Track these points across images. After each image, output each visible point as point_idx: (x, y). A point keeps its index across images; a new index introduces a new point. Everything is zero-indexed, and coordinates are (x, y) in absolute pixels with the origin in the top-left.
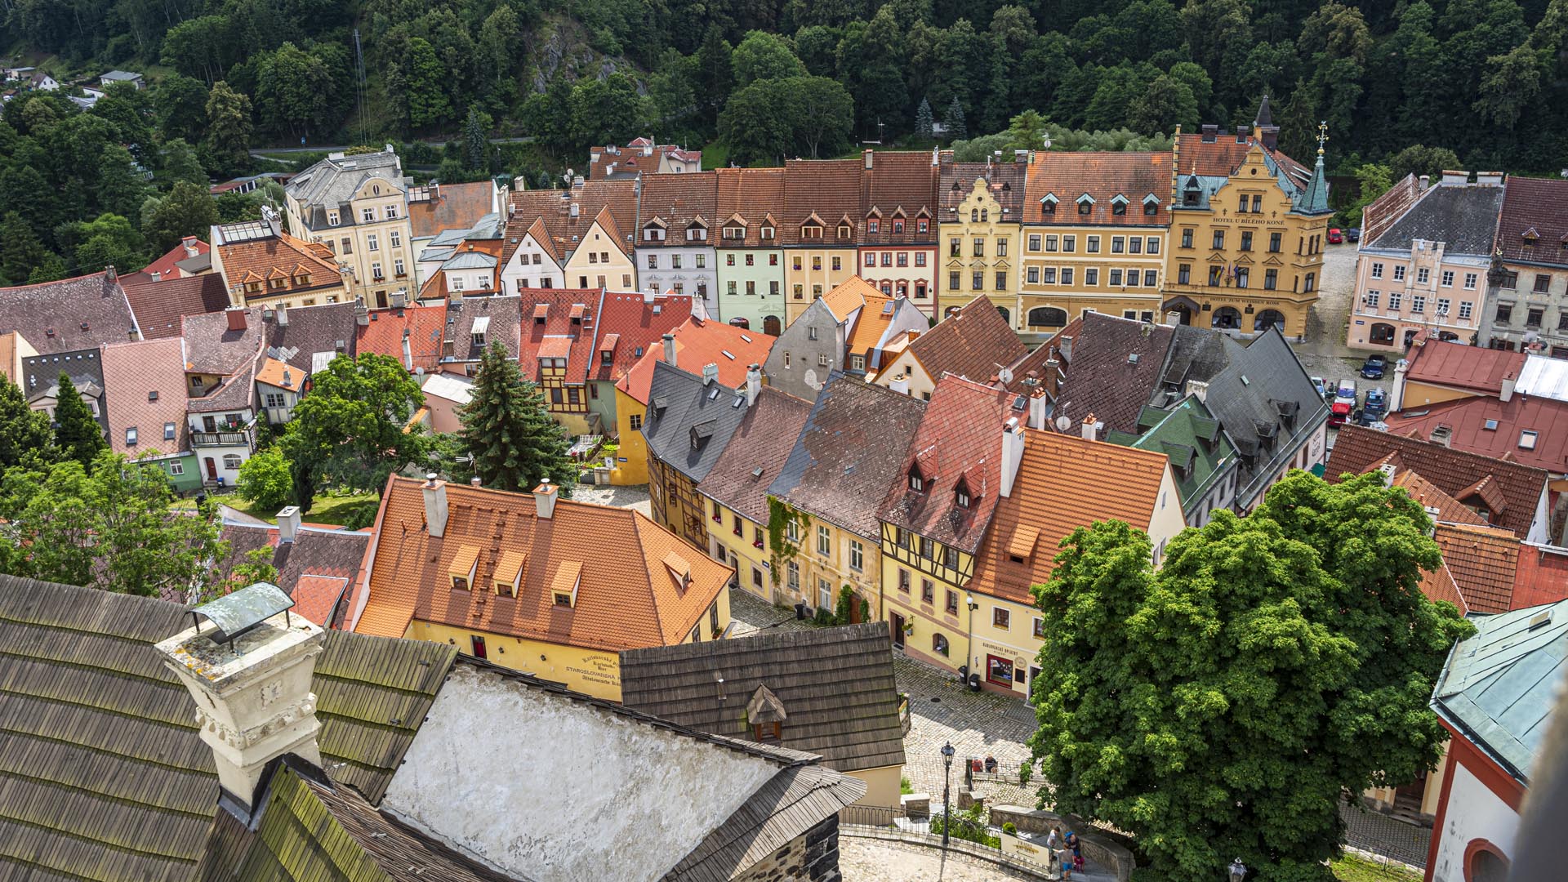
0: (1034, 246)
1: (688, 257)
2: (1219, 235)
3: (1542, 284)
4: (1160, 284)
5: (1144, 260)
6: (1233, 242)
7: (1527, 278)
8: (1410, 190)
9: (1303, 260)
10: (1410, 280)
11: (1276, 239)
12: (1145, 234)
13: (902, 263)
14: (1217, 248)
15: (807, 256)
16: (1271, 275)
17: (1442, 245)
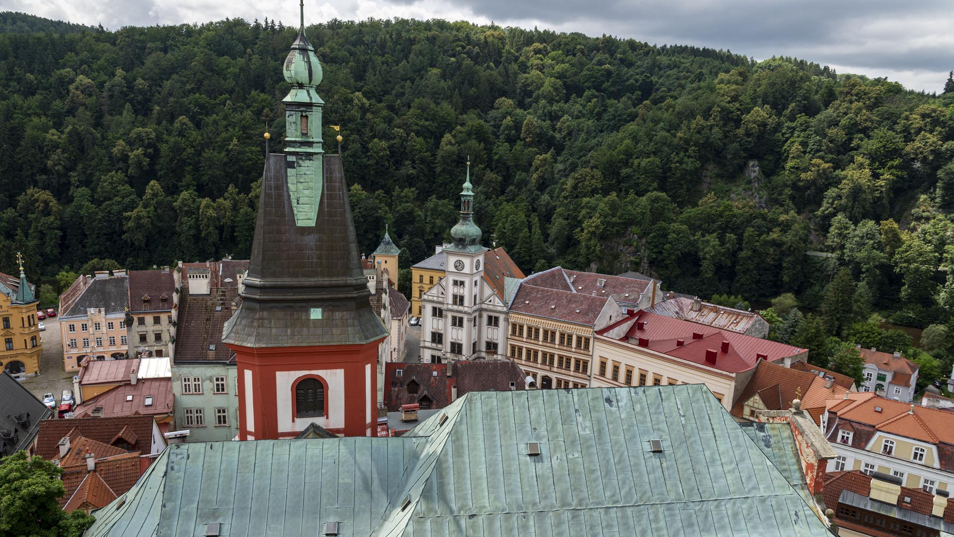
3: (157, 321)
7: (149, 319)
8: (82, 284)
9: (27, 331)
10: (91, 330)
11: (6, 321)
16: (9, 341)
17: (103, 309)
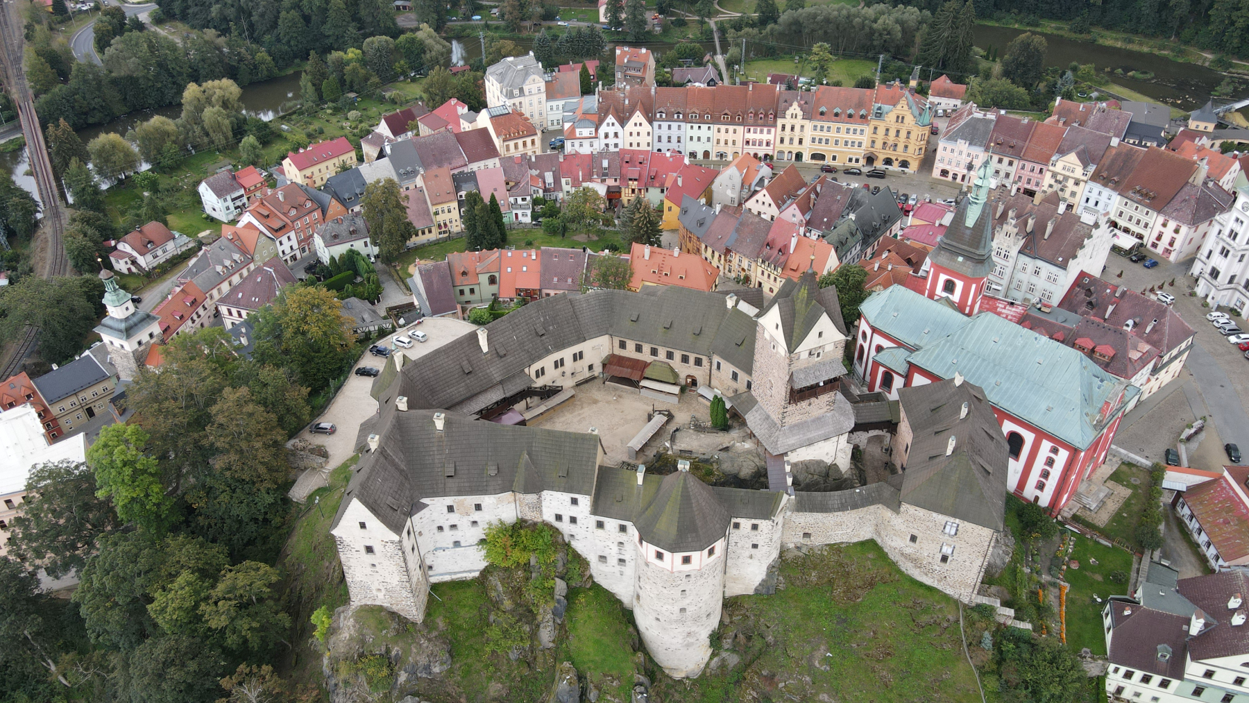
0: (815, 128)
1: (674, 125)
2: (887, 130)
3: (1000, 161)
4: (864, 146)
5: (858, 137)
6: (892, 133)
7: (995, 158)
9: (918, 143)
10: (956, 154)
11: (909, 133)
12: (859, 127)
13: (762, 132)
14: (886, 135)
15: (723, 128)
16: (906, 147)
17: (968, 142)
